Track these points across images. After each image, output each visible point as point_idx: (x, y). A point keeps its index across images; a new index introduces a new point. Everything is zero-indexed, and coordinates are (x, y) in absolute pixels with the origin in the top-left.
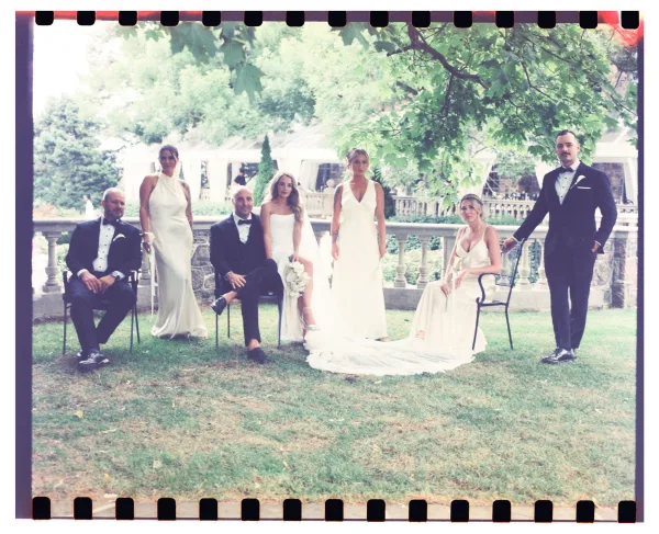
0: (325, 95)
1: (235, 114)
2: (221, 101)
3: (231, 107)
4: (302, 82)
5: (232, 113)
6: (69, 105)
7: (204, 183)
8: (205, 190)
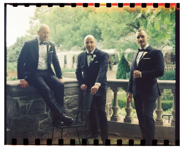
0: (105, 30)
1: (75, 39)
2: (70, 35)
3: (73, 37)
4: (96, 27)
5: (74, 38)
6: (24, 39)
7: (65, 62)
8: (66, 65)
